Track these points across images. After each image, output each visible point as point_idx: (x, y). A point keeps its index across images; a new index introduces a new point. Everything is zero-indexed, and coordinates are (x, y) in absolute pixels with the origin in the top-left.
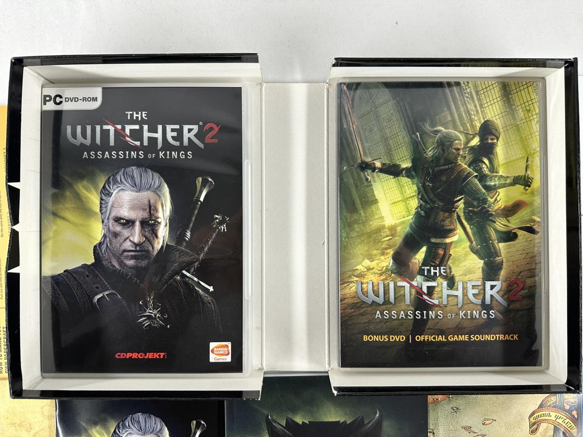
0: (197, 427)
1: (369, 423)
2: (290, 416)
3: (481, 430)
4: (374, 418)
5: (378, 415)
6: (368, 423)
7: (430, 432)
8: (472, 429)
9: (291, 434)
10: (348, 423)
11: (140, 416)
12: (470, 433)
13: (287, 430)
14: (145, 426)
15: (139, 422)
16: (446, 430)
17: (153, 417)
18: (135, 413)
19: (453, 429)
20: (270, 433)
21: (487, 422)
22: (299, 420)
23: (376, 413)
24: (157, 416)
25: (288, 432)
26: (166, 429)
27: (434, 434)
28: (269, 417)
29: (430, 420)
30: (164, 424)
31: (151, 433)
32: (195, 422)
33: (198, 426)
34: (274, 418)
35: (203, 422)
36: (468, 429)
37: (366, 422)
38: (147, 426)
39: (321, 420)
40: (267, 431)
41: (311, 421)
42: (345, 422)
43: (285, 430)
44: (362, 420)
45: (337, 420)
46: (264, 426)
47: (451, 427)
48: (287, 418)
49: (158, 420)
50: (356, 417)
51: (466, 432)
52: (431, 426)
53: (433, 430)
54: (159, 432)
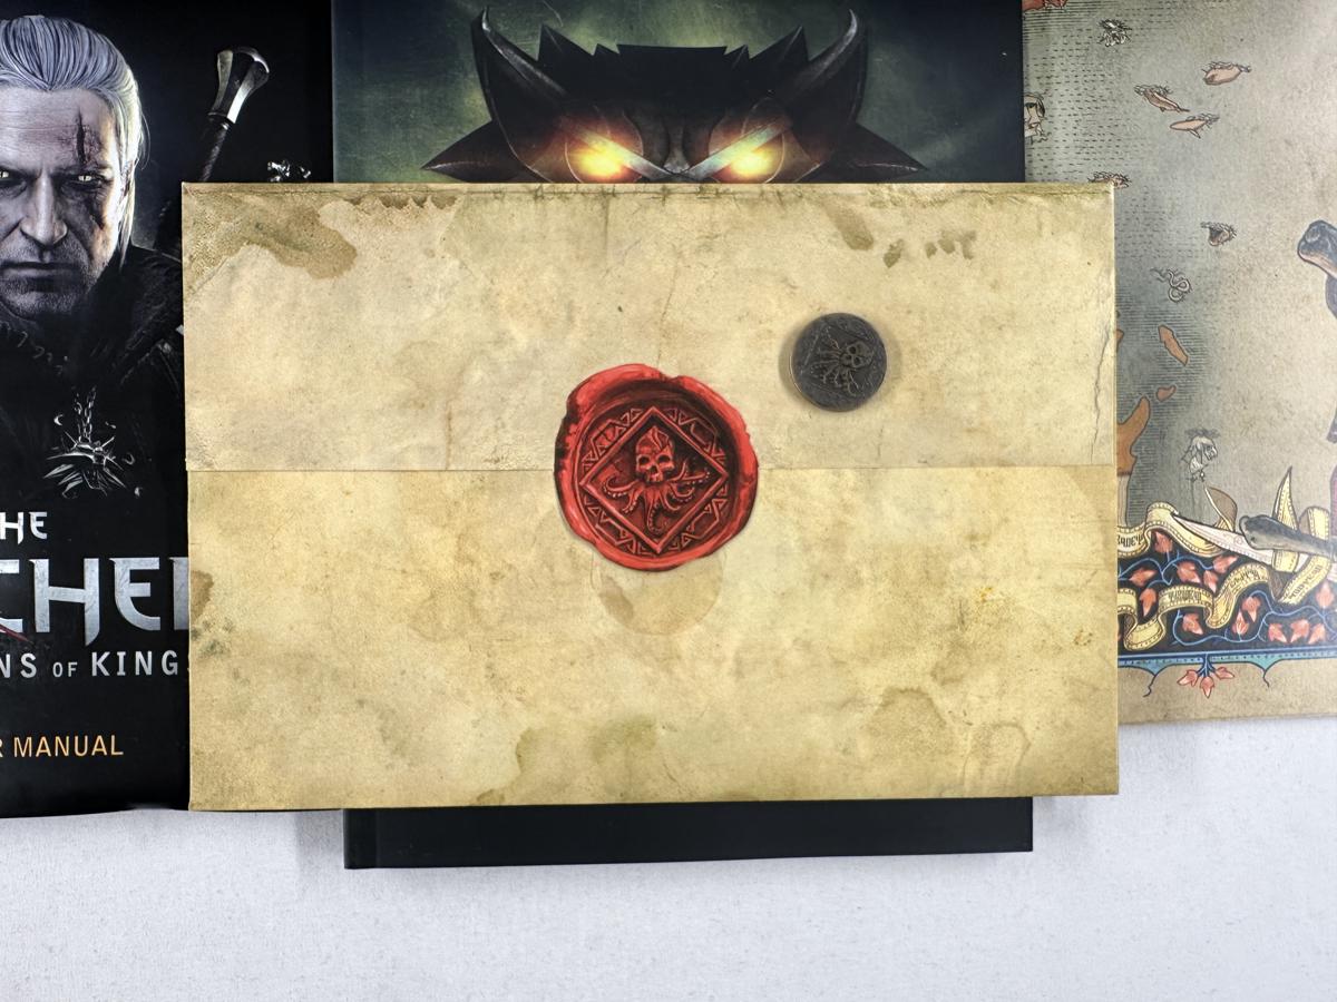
0: (240, 72)
1: (826, 58)
2: (554, 26)
3: (1199, 102)
4: (841, 40)
5: (853, 31)
6: (823, 56)
7: (1031, 105)
8: (1169, 96)
9: (557, 87)
10: (753, 53)
11: (38, 27)
12: (1163, 109)
13: (545, 72)
14: (56, 61)
15: (33, 47)
16: (1083, 97)
17: (84, 33)
18: (22, 14)
19: (1107, 94)
20: (487, 82)
21: (1222, 75)
22: (586, 38)
23: (849, 25)
24: (96, 27)
25: (547, 80)
26: (130, 73)
27: (1043, 110)
28: (484, 26)
29: (1031, 63)
30: (121, 57)
31: (76, 84)
32: (230, 56)
33: (242, 69)
34: (502, 28)
35: (257, 59)
36: (1156, 95)
37: (814, 53)
38: (63, 60)
39: (662, 43)
40: (474, 75)
41: (628, 43)
42: (742, 52)
43: (539, 74)
44: (802, 44)
45: (717, 43)
46: (467, 57)
47: (1101, 89)
48: (543, 32)
49: (102, 43)
50: (782, 37)
51: (1149, 108)
52: (1033, 86)
53: (1040, 97)
54: (102, 82)
